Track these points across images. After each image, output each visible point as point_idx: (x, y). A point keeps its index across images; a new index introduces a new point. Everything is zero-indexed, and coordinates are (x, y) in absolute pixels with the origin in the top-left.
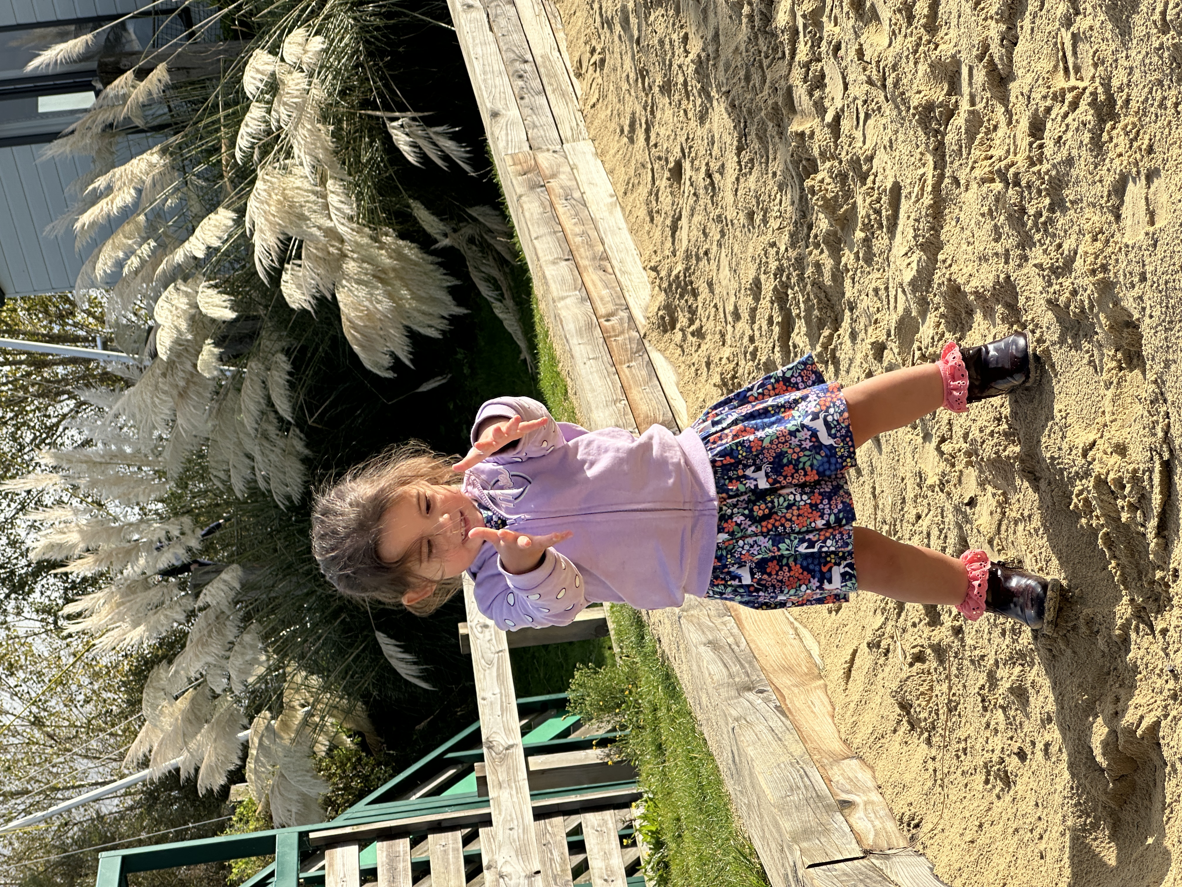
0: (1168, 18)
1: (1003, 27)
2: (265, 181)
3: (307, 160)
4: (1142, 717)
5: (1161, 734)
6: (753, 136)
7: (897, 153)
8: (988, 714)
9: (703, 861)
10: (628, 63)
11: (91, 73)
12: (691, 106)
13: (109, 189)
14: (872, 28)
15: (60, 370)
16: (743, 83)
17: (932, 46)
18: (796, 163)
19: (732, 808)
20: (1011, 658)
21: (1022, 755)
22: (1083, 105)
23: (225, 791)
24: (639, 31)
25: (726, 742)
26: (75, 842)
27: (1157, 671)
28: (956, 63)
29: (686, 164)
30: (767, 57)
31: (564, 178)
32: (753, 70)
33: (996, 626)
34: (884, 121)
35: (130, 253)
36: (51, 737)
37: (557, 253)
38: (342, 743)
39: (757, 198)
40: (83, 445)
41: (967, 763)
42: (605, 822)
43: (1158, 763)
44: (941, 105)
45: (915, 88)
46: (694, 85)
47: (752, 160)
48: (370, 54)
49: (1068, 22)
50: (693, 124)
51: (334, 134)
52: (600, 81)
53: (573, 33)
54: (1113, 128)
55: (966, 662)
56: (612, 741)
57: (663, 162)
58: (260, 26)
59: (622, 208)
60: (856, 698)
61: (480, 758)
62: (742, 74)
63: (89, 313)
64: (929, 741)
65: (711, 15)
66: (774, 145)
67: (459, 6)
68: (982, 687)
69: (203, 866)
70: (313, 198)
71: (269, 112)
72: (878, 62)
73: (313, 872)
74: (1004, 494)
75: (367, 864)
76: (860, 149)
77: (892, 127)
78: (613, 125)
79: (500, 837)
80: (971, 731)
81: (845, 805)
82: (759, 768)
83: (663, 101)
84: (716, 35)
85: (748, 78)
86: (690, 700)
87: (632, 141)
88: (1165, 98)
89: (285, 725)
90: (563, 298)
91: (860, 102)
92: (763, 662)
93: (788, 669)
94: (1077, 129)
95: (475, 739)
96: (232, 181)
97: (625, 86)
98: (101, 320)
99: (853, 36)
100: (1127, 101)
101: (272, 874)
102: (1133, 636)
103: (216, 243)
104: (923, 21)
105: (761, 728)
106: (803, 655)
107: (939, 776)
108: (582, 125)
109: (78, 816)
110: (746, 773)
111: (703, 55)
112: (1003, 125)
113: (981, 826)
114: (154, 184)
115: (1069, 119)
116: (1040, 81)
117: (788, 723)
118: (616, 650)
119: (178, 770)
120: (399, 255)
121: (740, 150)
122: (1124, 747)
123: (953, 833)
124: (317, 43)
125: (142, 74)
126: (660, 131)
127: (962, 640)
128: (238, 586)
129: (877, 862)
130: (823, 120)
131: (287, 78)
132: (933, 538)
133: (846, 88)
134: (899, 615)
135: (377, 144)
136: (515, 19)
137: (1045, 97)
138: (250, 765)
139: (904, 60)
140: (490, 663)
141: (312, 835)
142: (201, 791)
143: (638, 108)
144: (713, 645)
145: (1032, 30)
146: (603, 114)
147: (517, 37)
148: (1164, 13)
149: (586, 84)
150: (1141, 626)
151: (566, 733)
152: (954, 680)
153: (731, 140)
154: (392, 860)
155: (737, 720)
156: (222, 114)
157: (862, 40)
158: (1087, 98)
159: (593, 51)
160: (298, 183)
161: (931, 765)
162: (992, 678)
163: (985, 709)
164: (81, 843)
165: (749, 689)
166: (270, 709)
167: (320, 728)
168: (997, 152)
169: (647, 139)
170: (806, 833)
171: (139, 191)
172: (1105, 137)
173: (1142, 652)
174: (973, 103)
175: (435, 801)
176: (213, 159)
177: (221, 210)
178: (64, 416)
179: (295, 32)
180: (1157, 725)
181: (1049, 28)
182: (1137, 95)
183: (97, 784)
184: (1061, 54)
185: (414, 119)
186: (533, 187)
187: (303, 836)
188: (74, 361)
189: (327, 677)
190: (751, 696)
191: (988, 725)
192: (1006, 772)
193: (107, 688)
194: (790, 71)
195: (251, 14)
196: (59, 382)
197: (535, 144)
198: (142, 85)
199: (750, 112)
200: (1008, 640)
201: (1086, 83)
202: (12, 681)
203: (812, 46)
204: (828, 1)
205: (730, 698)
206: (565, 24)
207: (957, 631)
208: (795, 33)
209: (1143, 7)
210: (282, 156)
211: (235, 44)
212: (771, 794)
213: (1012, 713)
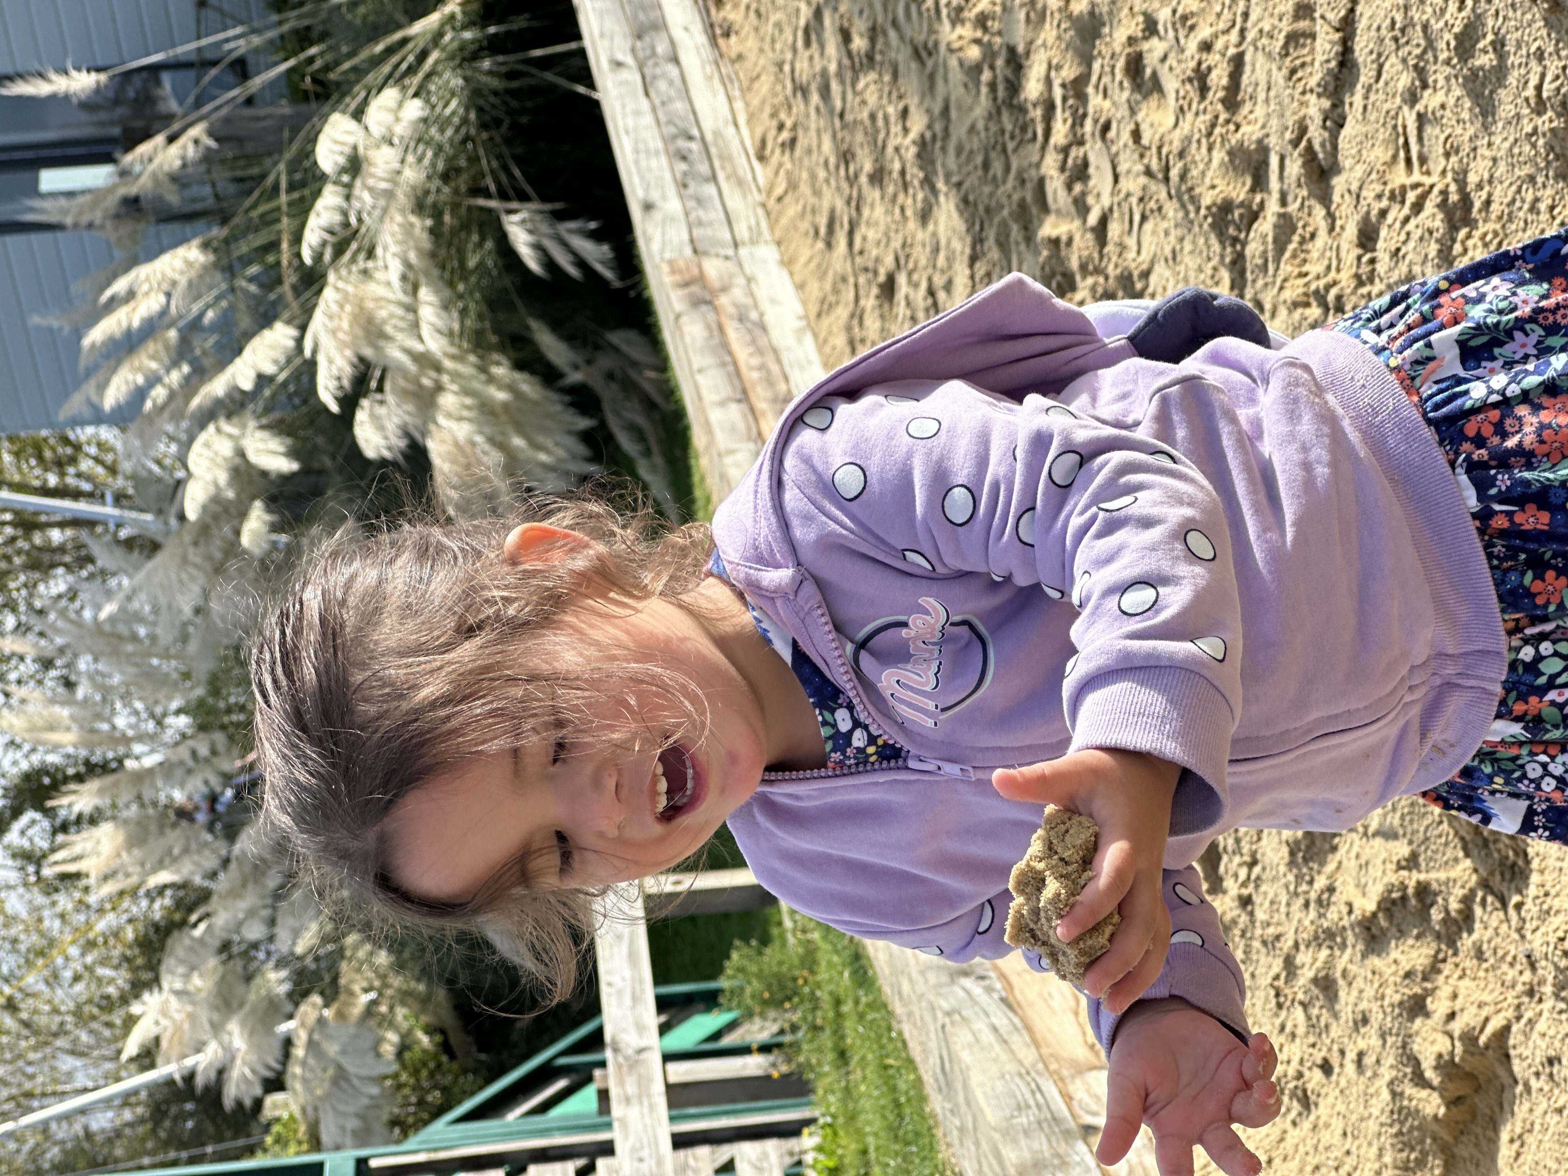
0: (1545, 95)
1: (1326, 103)
2: (337, 289)
3: (395, 263)
4: (1487, 1020)
5: (1511, 1042)
6: (991, 242)
7: (1182, 268)
8: (1284, 1013)
10: (827, 145)
11: (102, 142)
12: (910, 201)
13: (130, 295)
14: (1154, 99)
15: (56, 536)
16: (980, 172)
17: (1232, 127)
18: (1047, 277)
19: (939, 1133)
20: (1316, 938)
21: (1326, 1068)
22: (1430, 206)
23: (258, 1104)
24: (844, 99)
25: (933, 1044)
27: (1509, 959)
28: (1263, 149)
29: (902, 279)
30: (1012, 137)
31: (738, 293)
32: (993, 155)
33: (1296, 894)
34: (1165, 225)
35: (153, 380)
36: (26, 1024)
37: (726, 391)
38: (418, 1042)
42: (765, 1156)
43: (1506, 1080)
44: (1242, 205)
45: (1208, 182)
46: (915, 174)
47: (989, 271)
48: (483, 126)
49: (1412, 98)
50: (912, 225)
51: (432, 231)
52: (788, 166)
53: (755, 102)
54: (1469, 236)
55: (1256, 944)
56: (779, 1046)
57: (870, 275)
58: (338, 84)
59: (816, 336)
61: (603, 1064)
62: (979, 159)
63: (97, 460)
65: (940, 84)
66: (1019, 254)
67: (605, 64)
68: (1277, 977)
70: (400, 312)
71: (348, 198)
72: (1160, 148)
76: (1135, 261)
77: (1174, 234)
78: (805, 225)
79: (624, 1169)
81: (1090, 1131)
82: (976, 1079)
83: (873, 194)
84: (946, 111)
85: (986, 166)
86: (887, 989)
87: (829, 245)
88: (1537, 200)
89: (341, 1015)
90: (731, 452)
91: (1134, 200)
94: (1421, 239)
95: (596, 1040)
96: (294, 288)
97: (823, 174)
98: (111, 469)
99: (1127, 113)
100: (1488, 203)
102: (1478, 911)
103: (271, 371)
104: (1221, 94)
105: (980, 1025)
108: (764, 224)
109: (60, 1132)
110: (959, 1086)
111: (928, 135)
112: (1323, 233)
114: (191, 289)
115: (1410, 226)
116: (1374, 176)
117: (1016, 1020)
118: (788, 924)
120: (511, 388)
121: (973, 260)
122: (1462, 1059)
124: (414, 109)
126: (868, 233)
127: (1252, 914)
130: (1085, 221)
131: (373, 155)
133: (1116, 181)
135: (489, 245)
136: (678, 82)
137: (1379, 197)
138: (296, 1070)
139: (1194, 145)
141: (374, 1163)
142: (228, 1103)
143: (840, 204)
145: (1365, 108)
146: (792, 210)
147: (679, 106)
148: (1539, 88)
149: (770, 170)
150: (1490, 899)
151: (717, 1036)
153: (961, 247)
155: (948, 1014)
156: (284, 198)
157: (1140, 117)
158: (1433, 199)
159: (781, 127)
160: (381, 293)
162: (1290, 965)
163: (1280, 1006)
165: (966, 975)
166: (322, 993)
167: (388, 1022)
168: (1314, 268)
169: (851, 244)
171: (169, 296)
172: (1457, 248)
173: (1490, 932)
174: (1283, 202)
175: (539, 1121)
176: (271, 259)
177: (278, 325)
179: (387, 92)
180: (1505, 1030)
181: (1386, 106)
182: (1501, 195)
183: (85, 1090)
184: (1401, 140)
185: (539, 211)
186: (696, 303)
187: (361, 1163)
188: (76, 522)
189: (397, 954)
190: (967, 982)
191: (1282, 1028)
192: (1305, 1091)
193: (104, 962)
194: (1042, 157)
195: (327, 68)
196: (53, 551)
197: (700, 247)
198: (174, 149)
199: (988, 210)
200: (1313, 914)
201: (1434, 179)
203: (1073, 125)
204: (1096, 66)
205: (940, 985)
206: (745, 91)
207: (1246, 902)
208: (1050, 108)
209: (1512, 80)
210: (362, 256)
211: (303, 108)
212: (992, 1115)
213: (1315, 1012)
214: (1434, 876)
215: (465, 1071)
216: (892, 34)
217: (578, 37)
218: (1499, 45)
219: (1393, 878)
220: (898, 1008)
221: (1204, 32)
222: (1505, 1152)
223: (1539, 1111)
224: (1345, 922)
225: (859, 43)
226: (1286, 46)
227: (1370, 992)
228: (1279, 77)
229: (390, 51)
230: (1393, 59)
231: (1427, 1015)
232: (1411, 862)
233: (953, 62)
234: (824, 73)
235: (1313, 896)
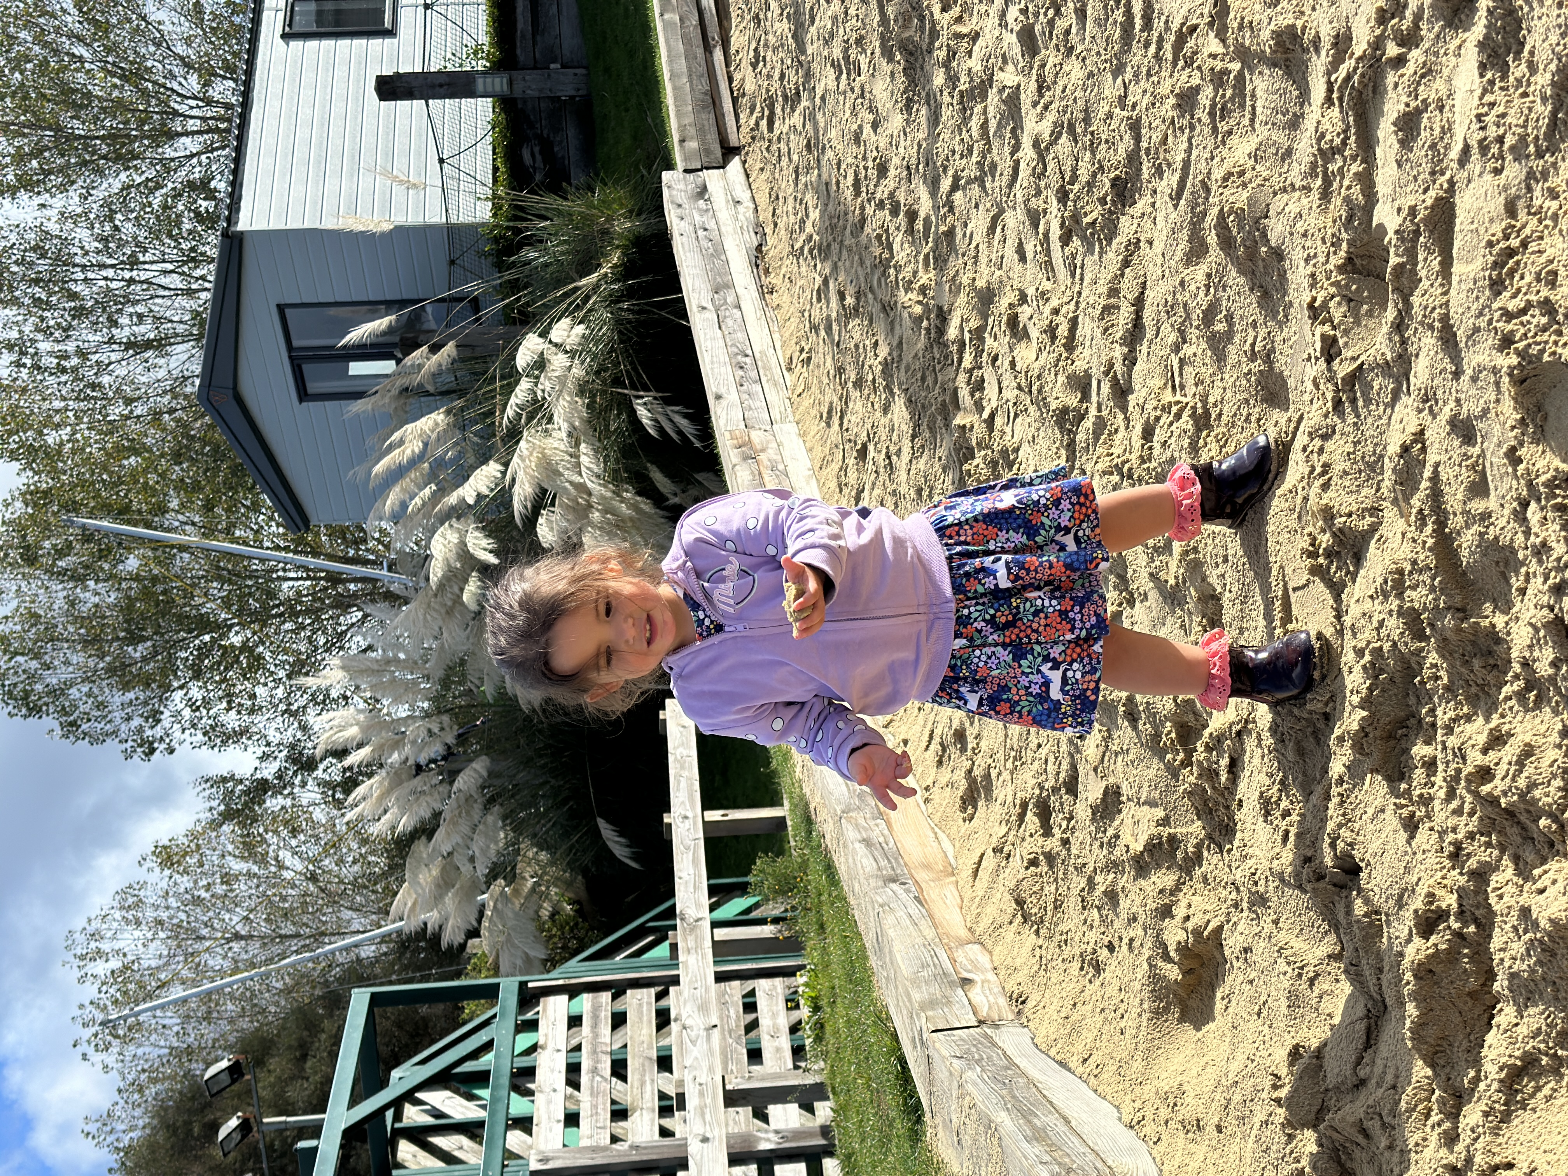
1: (1125, 350)
2: (528, 442)
3: (565, 426)
4: (1209, 921)
5: (1223, 936)
6: (924, 427)
7: (1038, 447)
8: (1086, 912)
9: (849, 1023)
10: (829, 362)
11: (394, 345)
12: (877, 399)
13: (401, 442)
14: (1023, 344)
15: (352, 586)
16: (919, 383)
17: (1070, 362)
18: (958, 450)
19: (874, 979)
20: (1107, 866)
21: (1111, 947)
22: (1185, 416)
23: (463, 946)
24: (840, 336)
25: (872, 924)
26: (337, 980)
27: (1223, 884)
28: (1088, 376)
29: (871, 447)
30: (939, 363)
31: (771, 453)
32: (928, 372)
33: (1096, 839)
34: (1028, 420)
35: (414, 494)
36: (323, 891)
38: (563, 909)
39: (925, 477)
40: (365, 651)
41: (1067, 952)
42: (775, 987)
43: (1221, 960)
44: (1074, 409)
45: (1054, 395)
46: (881, 382)
47: (923, 446)
48: (621, 342)
49: (1177, 348)
50: (878, 414)
51: (588, 406)
52: (806, 375)
53: (787, 334)
54: (1208, 436)
55: (1071, 868)
56: (784, 919)
57: (852, 444)
58: (534, 315)
59: (817, 480)
60: (981, 893)
61: (674, 928)
62: (919, 375)
63: (379, 541)
64: (1037, 933)
65: (897, 327)
66: (941, 435)
67: (695, 309)
68: (1083, 890)
69: (441, 1006)
70: (568, 458)
71: (536, 385)
72: (1027, 372)
73: (529, 1015)
74: (1108, 730)
75: (575, 1011)
76: (1009, 442)
77: (1035, 425)
78: (814, 412)
79: (686, 994)
80: (1072, 926)
81: (966, 982)
82: (897, 947)
83: (855, 394)
84: (900, 343)
85: (923, 379)
86: (846, 888)
87: (828, 425)
88: (1250, 414)
89: (516, 892)
91: (1011, 404)
92: (906, 859)
93: (927, 867)
94: (1180, 436)
95: (671, 913)
96: (502, 439)
97: (826, 381)
98: (387, 547)
99: (1008, 350)
100: (1220, 415)
101: (495, 1016)
102: (1205, 853)
103: (485, 491)
104: (1063, 341)
105: (901, 913)
106: (941, 855)
107: (1044, 962)
108: (789, 410)
109: (340, 958)
110: (887, 951)
111: (889, 358)
112: (1122, 429)
113: (1075, 1005)
114: (438, 439)
115: (1173, 428)
116: (1153, 395)
117: (924, 911)
118: (793, 843)
119: (425, 924)
120: (635, 507)
121: (914, 437)
122: (1193, 945)
123: (1052, 1010)
124: (580, 330)
125: (435, 349)
126: (852, 419)
127: (1069, 850)
128: (485, 774)
129: (989, 1031)
130: (981, 416)
131: (553, 358)
132: (1050, 764)
133: (1000, 392)
134: (1020, 826)
135: (624, 416)
136: (740, 320)
137: (1155, 408)
138: (485, 923)
139: (1047, 372)
140: (687, 848)
141: (530, 985)
142: (444, 945)
143: (836, 399)
144: (867, 842)
145: (1149, 353)
146: (807, 402)
147: (740, 336)
148: (1253, 345)
149: (794, 377)
150: (1212, 846)
151: (748, 911)
152: (1061, 882)
153: (907, 429)
154: (596, 1009)
155: (882, 906)
156: (498, 384)
157: (1015, 353)
158: (1188, 412)
159: (802, 350)
160: (556, 445)
161: (1038, 952)
162: (1091, 882)
163: (1084, 908)
164: (340, 980)
165: (894, 881)
166: (505, 878)
167: (546, 896)
168: (1116, 451)
169: (841, 425)
170: (932, 1004)
171: (426, 445)
172: (1201, 442)
173: (1212, 867)
174: (1100, 410)
175: (635, 962)
176: (489, 421)
177: (491, 462)
178: (353, 625)
179: (563, 320)
180: (1220, 928)
181: (1161, 353)
182: (1228, 411)
183: (358, 932)
184: (1170, 374)
185: (655, 398)
186: (746, 458)
187: (523, 985)
188: (363, 580)
189: (553, 854)
190: (894, 886)
191: (1085, 921)
192: (1097, 961)
193: (373, 852)
194: (957, 375)
195: (528, 304)
196: (350, 596)
197: (748, 422)
198: (435, 358)
199: (923, 406)
200: (1105, 852)
201: (1188, 399)
202: (294, 843)
203: (976, 356)
204: (990, 320)
205: (878, 888)
206: (781, 327)
207: (1065, 842)
208: (962, 345)
209: (1237, 340)
210: (545, 421)
211: (513, 328)
212: (906, 970)
213: (1105, 912)
214: (1180, 830)
215: (592, 929)
216: (870, 296)
217: (680, 291)
218: (1229, 318)
219: (1154, 831)
220: (852, 901)
221: (1054, 303)
222: (1219, 1005)
223: (1239, 981)
224: (1124, 858)
225: (850, 301)
226: (1102, 313)
227: (1138, 902)
228: (1098, 332)
229: (566, 295)
230: (1166, 325)
231: (1173, 917)
232: (1165, 821)
233: (905, 315)
234: (828, 317)
235: (1106, 840)
